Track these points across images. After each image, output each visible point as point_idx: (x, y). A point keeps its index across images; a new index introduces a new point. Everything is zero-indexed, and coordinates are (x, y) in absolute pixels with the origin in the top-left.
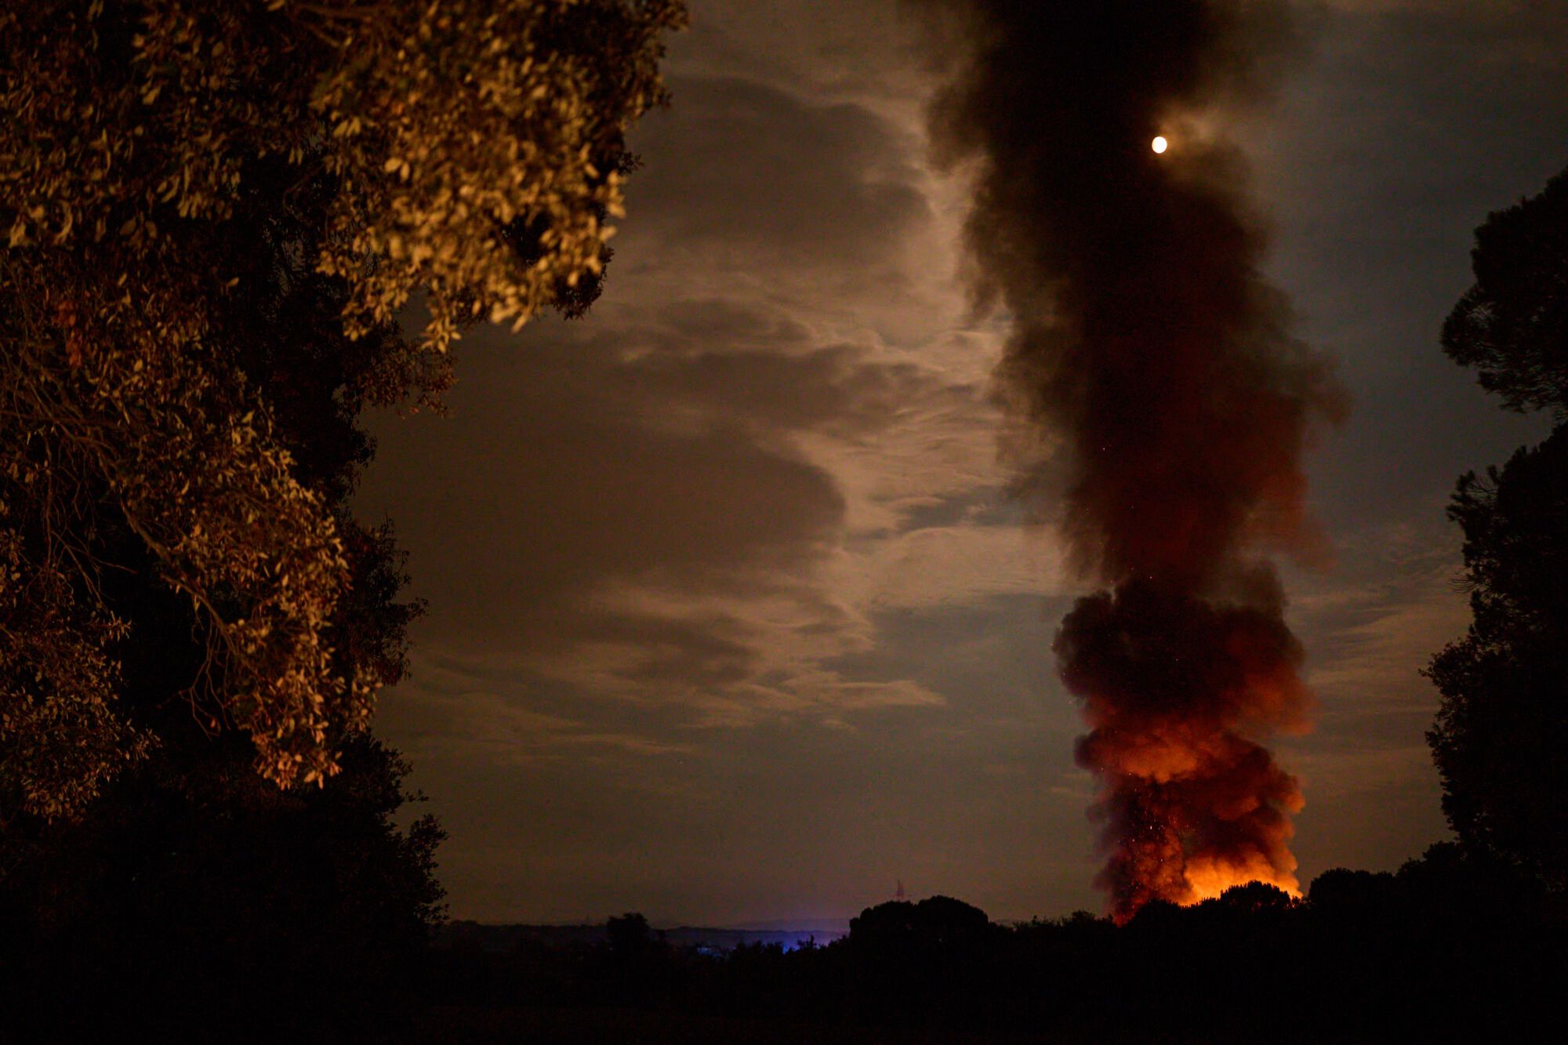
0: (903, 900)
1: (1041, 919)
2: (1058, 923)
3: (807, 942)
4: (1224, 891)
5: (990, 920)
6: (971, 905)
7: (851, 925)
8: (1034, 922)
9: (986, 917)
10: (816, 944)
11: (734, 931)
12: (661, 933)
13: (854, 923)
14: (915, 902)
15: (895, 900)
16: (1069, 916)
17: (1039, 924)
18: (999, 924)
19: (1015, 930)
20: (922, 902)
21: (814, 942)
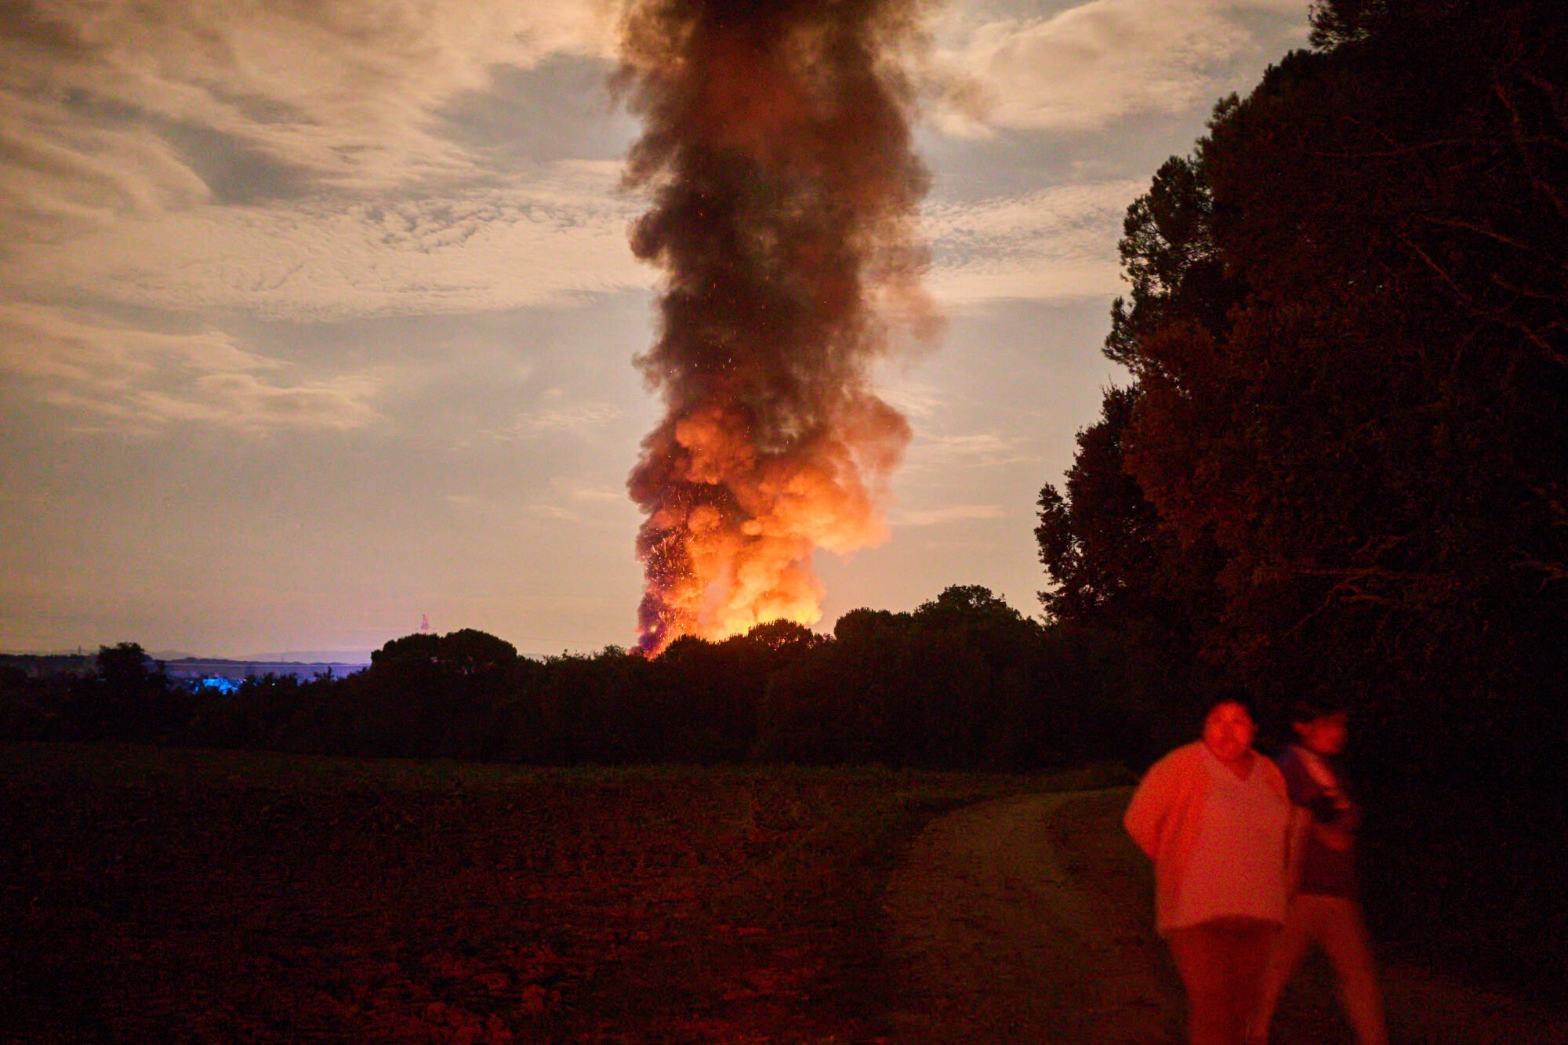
0: (429, 632)
1: (571, 653)
2: (589, 657)
3: (324, 674)
4: (752, 629)
5: (519, 653)
6: (500, 638)
7: (372, 658)
8: (564, 655)
9: (514, 651)
10: (333, 676)
11: (245, 662)
12: (161, 664)
13: (376, 655)
14: (442, 634)
15: (421, 632)
16: (601, 651)
17: (570, 658)
18: (527, 657)
19: (544, 663)
20: (449, 635)
21: (332, 674)
